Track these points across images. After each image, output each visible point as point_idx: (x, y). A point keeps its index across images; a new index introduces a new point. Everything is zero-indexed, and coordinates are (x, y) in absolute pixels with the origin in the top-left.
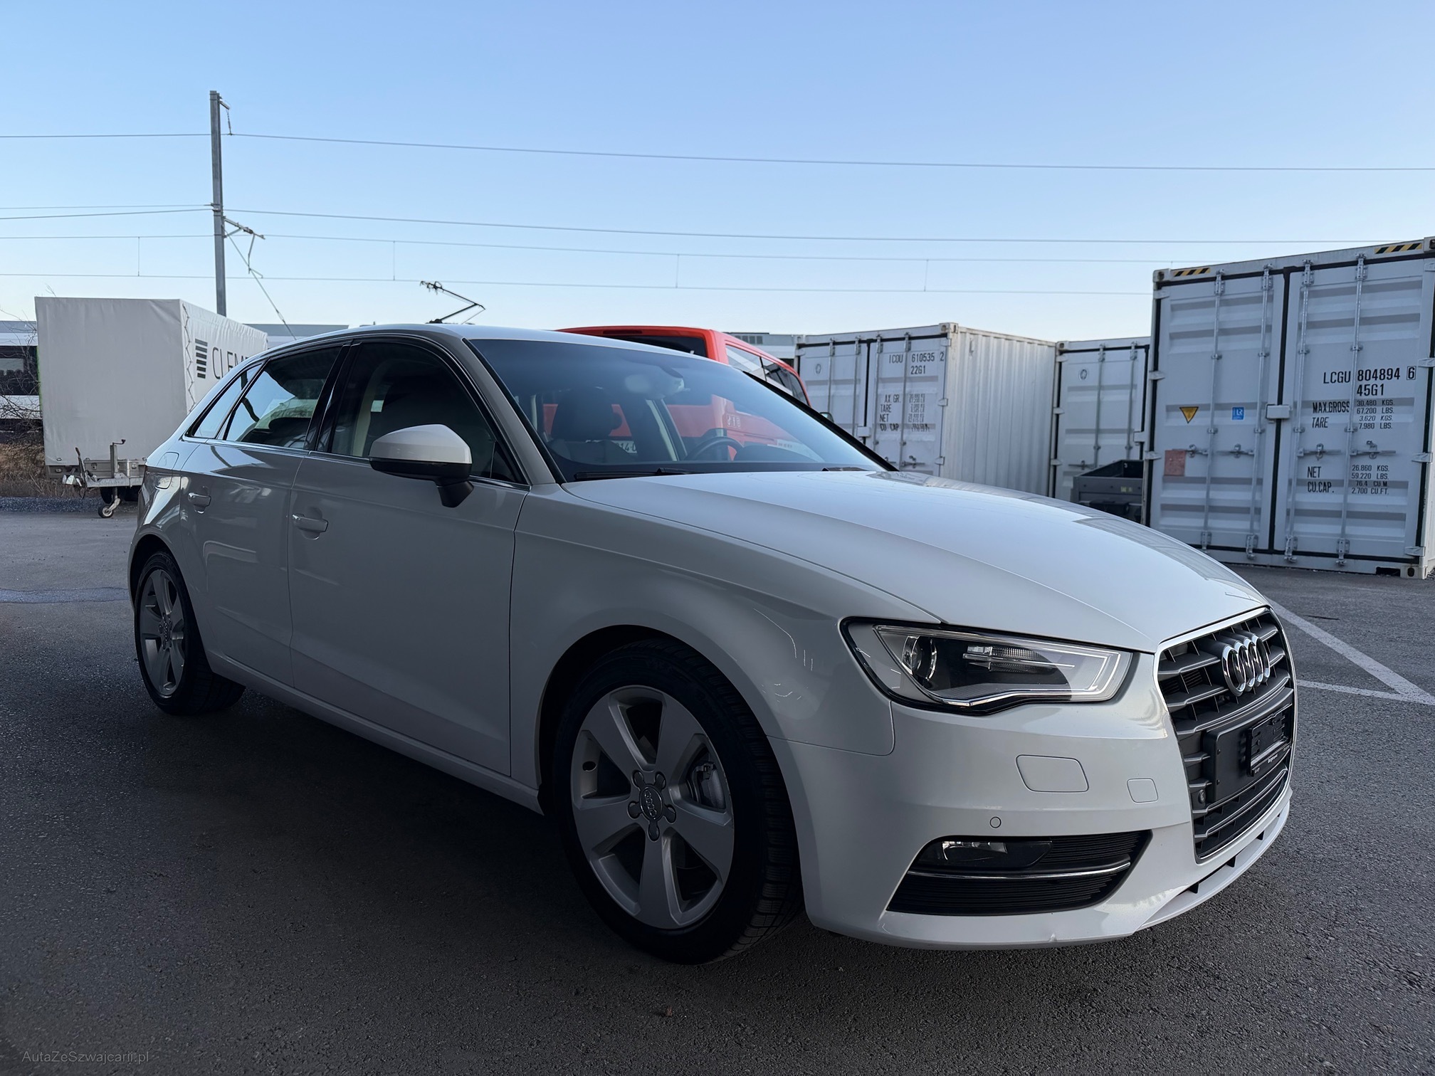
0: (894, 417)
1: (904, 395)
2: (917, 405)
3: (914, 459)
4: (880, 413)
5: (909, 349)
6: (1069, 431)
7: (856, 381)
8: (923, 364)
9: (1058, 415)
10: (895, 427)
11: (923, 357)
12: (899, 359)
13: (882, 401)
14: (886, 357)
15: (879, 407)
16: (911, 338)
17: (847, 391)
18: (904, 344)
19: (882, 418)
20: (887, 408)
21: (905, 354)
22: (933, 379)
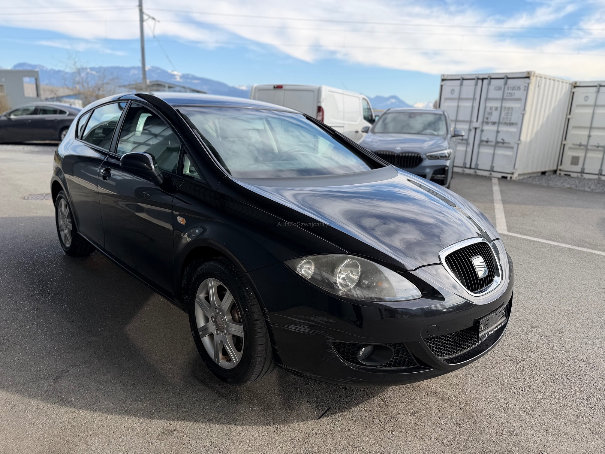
0: (494, 117)
1: (501, 107)
2: (508, 113)
3: (503, 140)
4: (486, 115)
5: (506, 84)
6: (575, 127)
7: (474, 99)
8: (513, 92)
9: (569, 119)
10: (494, 123)
11: (514, 88)
12: (500, 88)
13: (488, 110)
14: (492, 88)
15: (486, 113)
16: (508, 78)
17: (469, 104)
18: (502, 81)
19: (487, 118)
20: (490, 114)
21: (503, 87)
22: (519, 100)
